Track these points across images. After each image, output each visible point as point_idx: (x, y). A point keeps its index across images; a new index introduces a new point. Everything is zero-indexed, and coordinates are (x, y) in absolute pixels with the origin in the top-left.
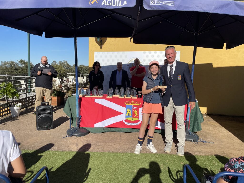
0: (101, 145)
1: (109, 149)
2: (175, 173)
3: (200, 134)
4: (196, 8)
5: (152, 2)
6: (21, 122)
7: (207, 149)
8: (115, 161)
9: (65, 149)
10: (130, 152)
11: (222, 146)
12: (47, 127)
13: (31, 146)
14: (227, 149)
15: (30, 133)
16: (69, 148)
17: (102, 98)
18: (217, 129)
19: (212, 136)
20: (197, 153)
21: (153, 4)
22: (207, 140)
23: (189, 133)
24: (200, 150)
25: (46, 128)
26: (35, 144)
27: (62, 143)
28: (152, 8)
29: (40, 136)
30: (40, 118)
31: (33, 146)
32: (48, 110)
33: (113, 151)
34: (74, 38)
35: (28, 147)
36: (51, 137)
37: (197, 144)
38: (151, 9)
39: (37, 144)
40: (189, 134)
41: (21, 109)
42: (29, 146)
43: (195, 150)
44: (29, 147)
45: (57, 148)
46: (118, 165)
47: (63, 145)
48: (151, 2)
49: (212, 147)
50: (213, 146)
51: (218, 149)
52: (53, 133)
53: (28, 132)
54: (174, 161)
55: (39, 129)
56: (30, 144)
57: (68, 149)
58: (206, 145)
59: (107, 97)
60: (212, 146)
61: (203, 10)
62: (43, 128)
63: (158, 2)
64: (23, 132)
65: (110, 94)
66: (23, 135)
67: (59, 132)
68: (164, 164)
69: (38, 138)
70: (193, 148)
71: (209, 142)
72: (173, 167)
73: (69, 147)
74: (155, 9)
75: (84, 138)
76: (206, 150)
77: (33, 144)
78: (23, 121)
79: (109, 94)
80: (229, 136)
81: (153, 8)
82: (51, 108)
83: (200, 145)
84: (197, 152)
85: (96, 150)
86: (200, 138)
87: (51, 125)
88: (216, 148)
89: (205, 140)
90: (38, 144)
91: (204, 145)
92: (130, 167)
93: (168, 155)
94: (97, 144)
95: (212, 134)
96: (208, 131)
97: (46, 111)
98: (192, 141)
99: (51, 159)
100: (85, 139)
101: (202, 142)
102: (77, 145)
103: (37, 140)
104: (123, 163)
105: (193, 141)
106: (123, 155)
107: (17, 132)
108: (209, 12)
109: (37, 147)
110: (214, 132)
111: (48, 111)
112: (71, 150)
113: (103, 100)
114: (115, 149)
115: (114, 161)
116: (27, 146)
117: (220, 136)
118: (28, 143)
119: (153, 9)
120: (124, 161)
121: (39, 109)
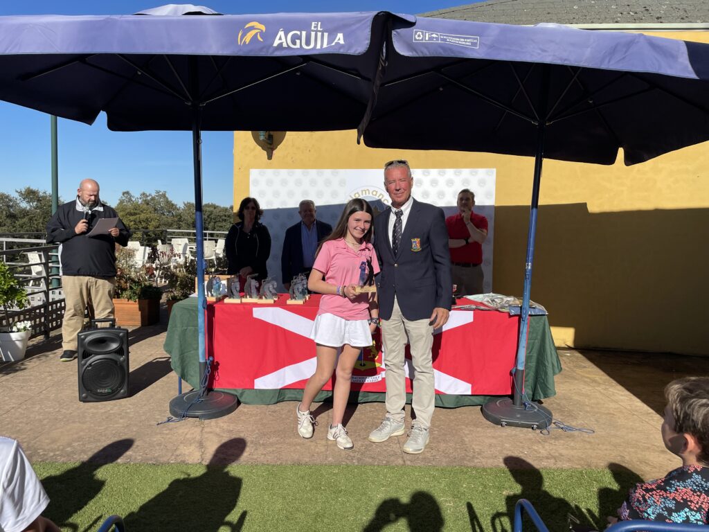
0: (272, 444)
1: (296, 456)
2: (489, 521)
3: (555, 405)
4: (539, 54)
5: (419, 36)
6: (32, 377)
7: (576, 449)
8: (315, 491)
9: (165, 459)
10: (356, 464)
11: (618, 441)
12: (110, 391)
13: (62, 450)
14: (631, 450)
15: (59, 411)
16: (177, 456)
17: (275, 304)
18: (602, 391)
19: (587, 412)
20: (549, 461)
21: (422, 40)
22: (574, 424)
23: (524, 404)
24: (557, 454)
25: (109, 393)
26: (75, 444)
27: (155, 439)
28: (417, 53)
29: (88, 419)
30: (90, 365)
31: (69, 449)
32: (113, 340)
33: (307, 460)
34: (191, 132)
35: (55, 455)
36: (121, 421)
37: (546, 436)
38: (417, 56)
39: (81, 443)
40: (523, 406)
41: (30, 338)
42: (58, 451)
43: (543, 452)
44: (57, 453)
45: (140, 455)
46: (324, 502)
47: (159, 445)
48: (416, 34)
49: (589, 442)
50: (592, 440)
51: (606, 450)
52: (128, 411)
53: (52, 409)
54: (485, 487)
55: (86, 397)
56: (58, 444)
57: (173, 457)
58: (572, 436)
59: (290, 302)
60: (588, 440)
61: (561, 59)
62: (97, 394)
63: (434, 36)
64: (38, 407)
65: (297, 293)
66: (37, 417)
67: (145, 405)
68: (454, 496)
69: (85, 426)
70: (536, 448)
71: (579, 430)
72: (481, 506)
73: (178, 452)
74: (428, 54)
75: (222, 425)
76: (573, 453)
77: (69, 445)
78: (38, 374)
79: (294, 293)
80: (636, 411)
81: (422, 52)
82: (121, 334)
83: (556, 439)
84: (547, 458)
85: (258, 460)
86: (556, 417)
87: (121, 386)
88: (601, 446)
89: (568, 424)
90: (84, 445)
91: (568, 437)
92: (358, 509)
93: (465, 470)
94: (261, 442)
95: (587, 406)
96: (576, 397)
97: (108, 346)
98: (533, 428)
99: (124, 488)
100: (225, 426)
101: (560, 430)
102: (201, 445)
103: (82, 433)
104: (337, 497)
105: (535, 426)
106: (337, 471)
107: (19, 408)
108: (576, 64)
109: (80, 454)
110: (592, 401)
111: (114, 346)
112: (183, 462)
113: (278, 310)
114: (313, 455)
115: (311, 490)
116: (52, 451)
117: (612, 412)
118: (54, 441)
119: (421, 55)
120: (340, 492)
121: (85, 338)
